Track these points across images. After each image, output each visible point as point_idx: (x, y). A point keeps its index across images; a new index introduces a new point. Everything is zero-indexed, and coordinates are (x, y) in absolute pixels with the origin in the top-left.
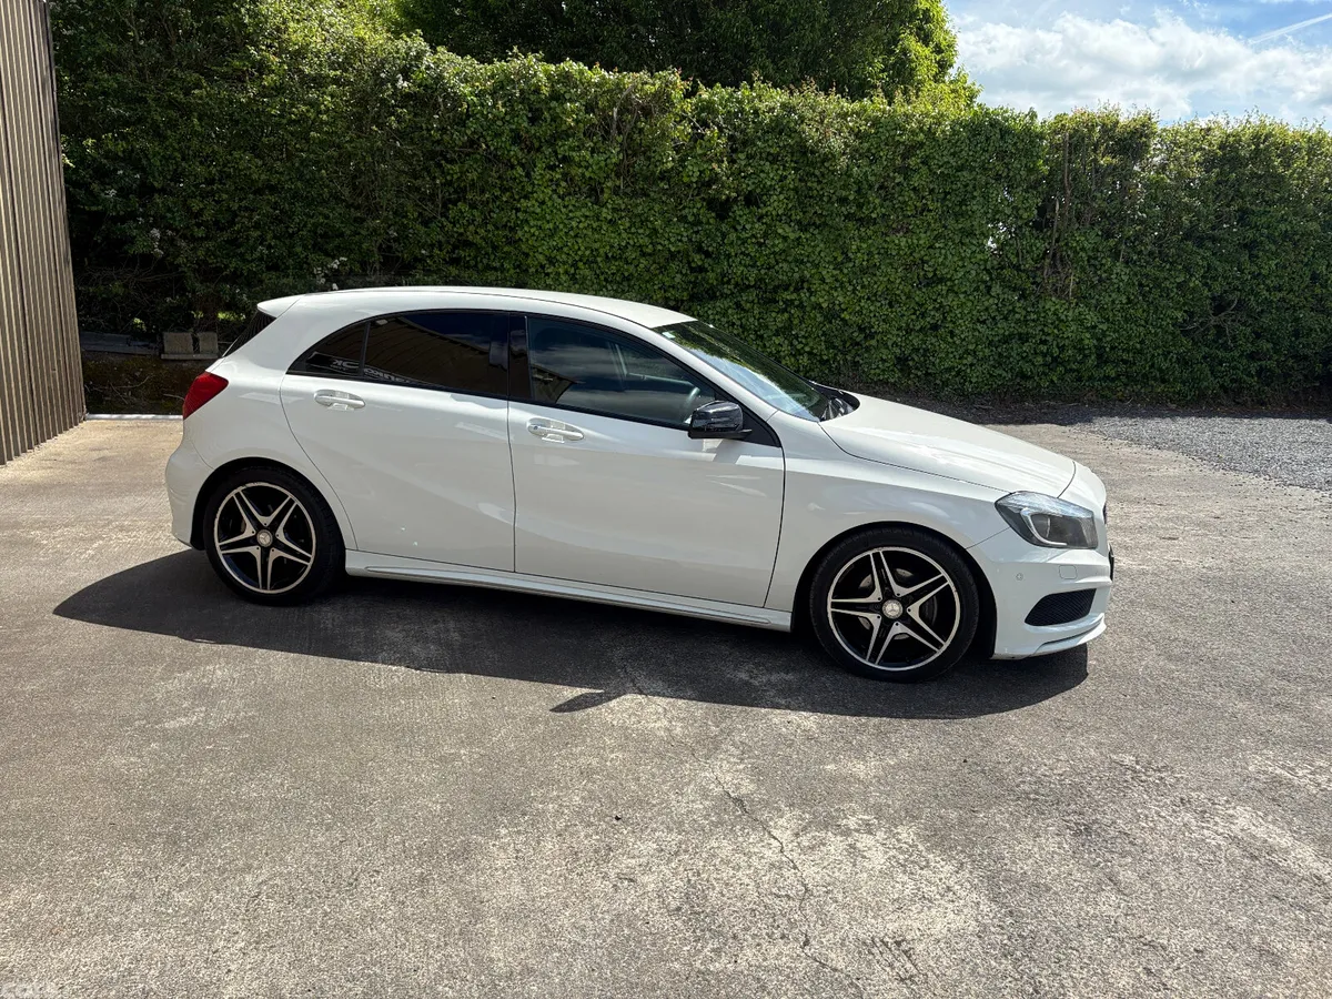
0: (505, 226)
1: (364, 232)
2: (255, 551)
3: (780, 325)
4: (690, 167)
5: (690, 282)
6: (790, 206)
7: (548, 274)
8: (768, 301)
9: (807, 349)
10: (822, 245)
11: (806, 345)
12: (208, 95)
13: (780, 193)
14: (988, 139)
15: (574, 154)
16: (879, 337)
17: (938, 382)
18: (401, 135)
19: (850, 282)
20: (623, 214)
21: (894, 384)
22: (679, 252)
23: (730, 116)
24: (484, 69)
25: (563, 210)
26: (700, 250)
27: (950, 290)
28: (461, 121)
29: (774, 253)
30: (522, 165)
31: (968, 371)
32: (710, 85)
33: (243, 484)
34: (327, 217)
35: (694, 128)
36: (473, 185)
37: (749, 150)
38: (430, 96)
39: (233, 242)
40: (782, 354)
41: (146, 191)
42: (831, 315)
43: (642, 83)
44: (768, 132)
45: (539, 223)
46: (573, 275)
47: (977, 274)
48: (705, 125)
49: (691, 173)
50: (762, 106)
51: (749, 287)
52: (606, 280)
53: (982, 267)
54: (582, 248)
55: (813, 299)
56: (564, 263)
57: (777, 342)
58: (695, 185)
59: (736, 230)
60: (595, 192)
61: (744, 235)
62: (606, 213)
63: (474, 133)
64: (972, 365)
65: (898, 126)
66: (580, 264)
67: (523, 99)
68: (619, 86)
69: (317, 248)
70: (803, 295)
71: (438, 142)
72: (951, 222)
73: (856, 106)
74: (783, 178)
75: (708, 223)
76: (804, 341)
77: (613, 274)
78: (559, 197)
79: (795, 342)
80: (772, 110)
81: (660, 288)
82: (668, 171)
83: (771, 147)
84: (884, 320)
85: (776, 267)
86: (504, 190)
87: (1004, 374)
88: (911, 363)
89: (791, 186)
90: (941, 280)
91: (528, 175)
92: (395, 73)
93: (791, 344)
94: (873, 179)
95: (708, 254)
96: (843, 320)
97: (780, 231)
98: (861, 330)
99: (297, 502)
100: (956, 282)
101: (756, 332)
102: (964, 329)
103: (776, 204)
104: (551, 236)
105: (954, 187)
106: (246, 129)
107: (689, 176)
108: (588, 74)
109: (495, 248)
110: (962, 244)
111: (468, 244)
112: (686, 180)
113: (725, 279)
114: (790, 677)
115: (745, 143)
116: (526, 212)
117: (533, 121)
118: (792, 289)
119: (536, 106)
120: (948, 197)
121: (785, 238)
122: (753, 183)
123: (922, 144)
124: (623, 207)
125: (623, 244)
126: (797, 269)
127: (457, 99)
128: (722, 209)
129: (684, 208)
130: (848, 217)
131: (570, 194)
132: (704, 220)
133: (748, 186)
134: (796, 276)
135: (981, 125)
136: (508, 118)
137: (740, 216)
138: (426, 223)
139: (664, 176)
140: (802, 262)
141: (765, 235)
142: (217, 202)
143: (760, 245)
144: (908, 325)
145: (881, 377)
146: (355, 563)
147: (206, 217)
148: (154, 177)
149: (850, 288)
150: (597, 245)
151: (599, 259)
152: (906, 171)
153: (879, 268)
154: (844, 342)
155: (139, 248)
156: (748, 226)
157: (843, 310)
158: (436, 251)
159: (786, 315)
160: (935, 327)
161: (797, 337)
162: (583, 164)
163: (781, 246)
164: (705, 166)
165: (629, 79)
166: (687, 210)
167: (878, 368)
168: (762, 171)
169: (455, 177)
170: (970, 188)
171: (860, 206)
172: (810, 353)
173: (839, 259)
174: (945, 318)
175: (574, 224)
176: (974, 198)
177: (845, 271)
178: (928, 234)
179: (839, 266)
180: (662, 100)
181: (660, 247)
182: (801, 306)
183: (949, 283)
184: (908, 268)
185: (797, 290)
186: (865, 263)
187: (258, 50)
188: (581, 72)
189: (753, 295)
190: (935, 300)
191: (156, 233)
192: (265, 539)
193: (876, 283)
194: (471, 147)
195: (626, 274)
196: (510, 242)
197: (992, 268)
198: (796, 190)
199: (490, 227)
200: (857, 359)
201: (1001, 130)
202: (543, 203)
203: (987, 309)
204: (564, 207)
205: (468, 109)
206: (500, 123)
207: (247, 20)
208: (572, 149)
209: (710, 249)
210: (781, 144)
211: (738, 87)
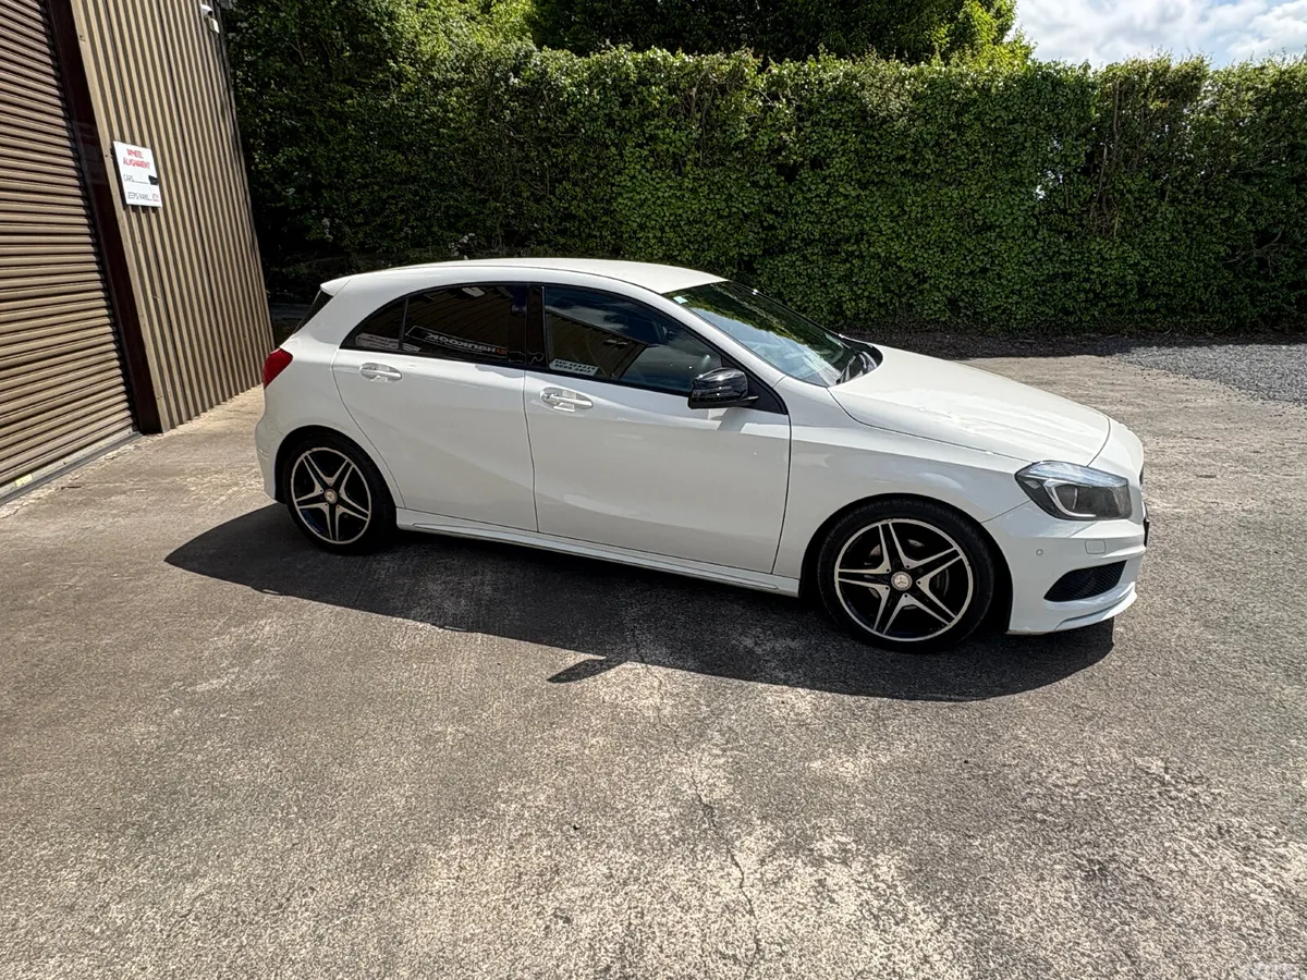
0: (602, 199)
1: (487, 212)
2: (324, 507)
3: (842, 274)
4: (761, 137)
5: (762, 239)
6: (851, 166)
7: (639, 239)
8: (831, 253)
9: (866, 294)
10: (880, 201)
11: (864, 291)
12: (359, 104)
13: (843, 155)
14: (1039, 91)
15: (659, 132)
16: (932, 281)
17: (985, 319)
18: (515, 126)
19: (905, 233)
20: (703, 183)
21: (944, 323)
22: (751, 213)
23: (797, 88)
24: (579, 62)
25: (651, 182)
26: (770, 210)
27: (999, 236)
28: (563, 109)
29: (837, 210)
30: (616, 145)
31: (1014, 309)
32: (780, 61)
33: (310, 449)
34: (456, 200)
35: (765, 101)
36: (575, 165)
37: (815, 118)
38: (538, 90)
39: (384, 226)
40: (844, 299)
41: (316, 188)
42: (887, 263)
43: (717, 63)
44: (831, 100)
45: (631, 195)
46: (661, 237)
47: (1025, 220)
48: (775, 97)
49: (761, 143)
50: (826, 77)
51: (814, 240)
52: (688, 241)
53: (1030, 213)
54: (667, 214)
55: (872, 249)
56: (653, 228)
57: (839, 288)
58: (765, 153)
59: (803, 191)
60: (678, 164)
61: (809, 195)
62: (687, 183)
63: (574, 119)
64: (1017, 303)
65: (953, 86)
66: (667, 229)
67: (615, 86)
68: (698, 68)
69: (451, 227)
70: (862, 246)
71: (546, 129)
72: (1001, 174)
73: (914, 69)
74: (844, 142)
75: (778, 186)
76: (863, 287)
77: (695, 235)
78: (647, 171)
79: (855, 288)
80: (835, 79)
81: (735, 246)
82: (741, 142)
83: (834, 114)
84: (936, 266)
85: (838, 223)
86: (600, 168)
87: (1047, 310)
88: (961, 304)
89: (852, 149)
90: (991, 228)
91: (621, 155)
92: (508, 72)
93: (852, 290)
94: (929, 137)
95: (777, 214)
96: (899, 267)
97: (841, 190)
98: (916, 275)
99: (354, 465)
100: (1004, 228)
101: (820, 280)
102: (1010, 270)
103: (838, 165)
104: (641, 206)
105: (1005, 139)
106: (391, 130)
107: (760, 146)
108: (671, 59)
109: (595, 219)
110: (1012, 193)
111: (574, 217)
112: (757, 149)
113: (793, 235)
114: (793, 644)
115: (810, 112)
116: (619, 186)
117: (624, 105)
118: (853, 241)
119: (625, 91)
120: (999, 149)
121: (846, 197)
122: (818, 148)
123: (975, 101)
124: (702, 176)
125: (703, 209)
126: (856, 224)
127: (560, 90)
128: (789, 173)
129: (756, 174)
130: (905, 173)
131: (656, 168)
132: (774, 184)
133: (813, 150)
134: (856, 229)
135: (1033, 78)
136: (602, 104)
137: (806, 178)
138: (537, 201)
139: (739, 146)
140: (861, 217)
141: (828, 195)
142: (371, 193)
143: (824, 203)
144: (958, 269)
145: (933, 317)
146: (404, 520)
147: (364, 205)
148: (322, 176)
149: (906, 238)
150: (681, 211)
151: (682, 223)
152: (959, 128)
153: (933, 218)
154: (900, 287)
155: (312, 236)
156: (813, 187)
157: (898, 259)
158: (546, 224)
159: (848, 265)
160: (984, 270)
161: (856, 283)
162: (668, 140)
163: (842, 203)
164: (775, 135)
165: (707, 61)
166: (758, 176)
167: (930, 309)
168: (826, 137)
169: (559, 159)
170: (1021, 140)
171: (915, 163)
172: (868, 297)
173: (896, 212)
174: (993, 262)
175: (660, 194)
176: (1024, 148)
177: (901, 223)
178: (979, 184)
179: (894, 219)
180: (736, 77)
181: (734, 210)
182: (861, 257)
183: (997, 230)
184: (960, 218)
185: (857, 242)
186: (919, 215)
187: (396, 62)
188: (665, 58)
189: (817, 248)
190: (984, 246)
191: (326, 221)
192: (331, 496)
193: (929, 233)
194: (572, 132)
195: (706, 235)
196: (607, 212)
197: (1040, 214)
198: (856, 151)
199: (591, 201)
200: (912, 301)
201: (1052, 82)
202: (634, 177)
203: (1033, 252)
204: (653, 179)
205: (568, 98)
206: (595, 109)
207: (386, 36)
208: (657, 128)
209: (779, 209)
210: (843, 110)
211: (805, 60)
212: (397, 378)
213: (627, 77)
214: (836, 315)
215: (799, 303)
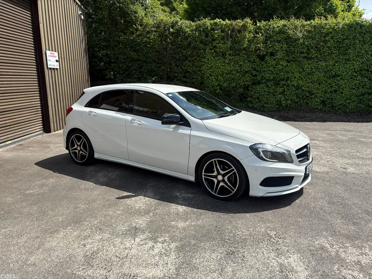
0: (198, 66)
1: (160, 70)
2: (77, 151)
3: (281, 91)
4: (252, 46)
5: (252, 79)
6: (284, 55)
7: (210, 79)
8: (277, 84)
9: (290, 98)
10: (295, 67)
11: (289, 97)
12: (124, 38)
13: (281, 52)
14: (355, 29)
15: (217, 45)
16: (315, 95)
17: (336, 108)
18: (171, 43)
19: (304, 78)
20: (232, 61)
21: (321, 109)
22: (248, 71)
23: (266, 31)
24: (193, 24)
25: (214, 61)
26: (255, 70)
27: (341, 79)
28: (186, 38)
29: (279, 70)
30: (203, 49)
31: (348, 105)
32: (260, 21)
33: (74, 134)
34: (151, 66)
35: (254, 34)
36: (190, 56)
37: (271, 40)
38: (179, 32)
39: (129, 74)
40: (282, 100)
41: (110, 63)
42: (298, 88)
43: (239, 23)
44: (277, 34)
45: (207, 65)
46: (217, 79)
47: (352, 73)
48: (257, 33)
49: (252, 48)
50: (276, 26)
51: (271, 80)
52: (226, 80)
53: (353, 71)
54: (219, 71)
55: (292, 83)
56: (214, 76)
57: (280, 96)
58: (254, 51)
59: (266, 63)
60: (224, 55)
61: (269, 65)
62: (227, 61)
63: (190, 41)
64: (349, 103)
65: (322, 27)
66: (219, 76)
67: (204, 31)
68: (231, 25)
69: (150, 75)
70: (288, 82)
71: (181, 45)
72: (341, 57)
73: (308, 22)
74: (282, 47)
75: (257, 62)
76: (289, 96)
77: (229, 78)
78: (213, 57)
79: (286, 96)
80: (278, 27)
81: (243, 82)
82: (245, 48)
83: (278, 38)
84: (317, 89)
85: (280, 74)
86: (198, 56)
87: (362, 106)
88: (326, 103)
89: (285, 49)
90: (338, 76)
91: (205, 52)
92: (170, 27)
93: (285, 97)
94: (313, 45)
95: (258, 71)
96: (302, 89)
97: (281, 63)
98: (309, 92)
99: (85, 139)
100: (343, 76)
101: (273, 93)
102: (346, 91)
103: (279, 55)
104: (211, 69)
105: (343, 45)
106: (134, 46)
107: (252, 49)
108: (222, 22)
109: (195, 72)
110: (346, 64)
111: (188, 72)
112: (251, 50)
113: (263, 78)
115: (270, 38)
116: (204, 62)
117: (207, 37)
118: (285, 80)
119: (206, 32)
120: (341, 49)
121: (283, 65)
122: (272, 49)
123: (331, 32)
124: (232, 59)
125: (232, 69)
126: (286, 74)
127: (185, 33)
128: (262, 58)
129: (250, 58)
130: (304, 57)
131: (217, 56)
133: (270, 50)
134: (286, 76)
135: (353, 24)
136: (199, 36)
137: (268, 59)
138: (177, 67)
139: (244, 49)
140: (289, 72)
141: (276, 65)
142: (126, 64)
143: (275, 67)
144: (325, 90)
145: (316, 107)
146: (96, 156)
147: (123, 68)
148: (112, 59)
149: (305, 79)
150: (224, 70)
151: (224, 74)
152: (325, 42)
153: (315, 73)
154: (303, 96)
155: (107, 77)
156: (270, 62)
157: (302, 86)
158: (180, 74)
159: (283, 88)
160: (335, 91)
161: (286, 95)
162: (220, 47)
163: (281, 68)
164: (257, 45)
165: (234, 23)
166: (251, 59)
167: (315, 104)
168: (275, 46)
169: (185, 54)
170: (348, 45)
171: (308, 54)
172: (291, 100)
173: (301, 71)
174: (339, 88)
175: (217, 65)
176: (350, 48)
177: (303, 74)
178: (333, 61)
179: (300, 73)
180: (244, 27)
181: (242, 70)
182: (288, 85)
183: (340, 77)
184: (326, 72)
185: (287, 81)
186: (310, 72)
187: (136, 25)
188: (220, 22)
189: (272, 82)
190: (336, 82)
191: (112, 73)
192: (79, 148)
193: (314, 78)
194: (189, 45)
195: (232, 78)
196: (200, 71)
197: (358, 71)
198: (286, 50)
199: (194, 67)
200: (308, 101)
201: (360, 25)
202: (209, 59)
203: (355, 84)
204: (215, 60)
205: (188, 35)
206: (197, 38)
207: (133, 18)
208: (217, 44)
209: (258, 69)
210: (281, 37)
211: (269, 21)
212: (96, 115)
213: (207, 28)
214: (279, 105)
215: (265, 101)
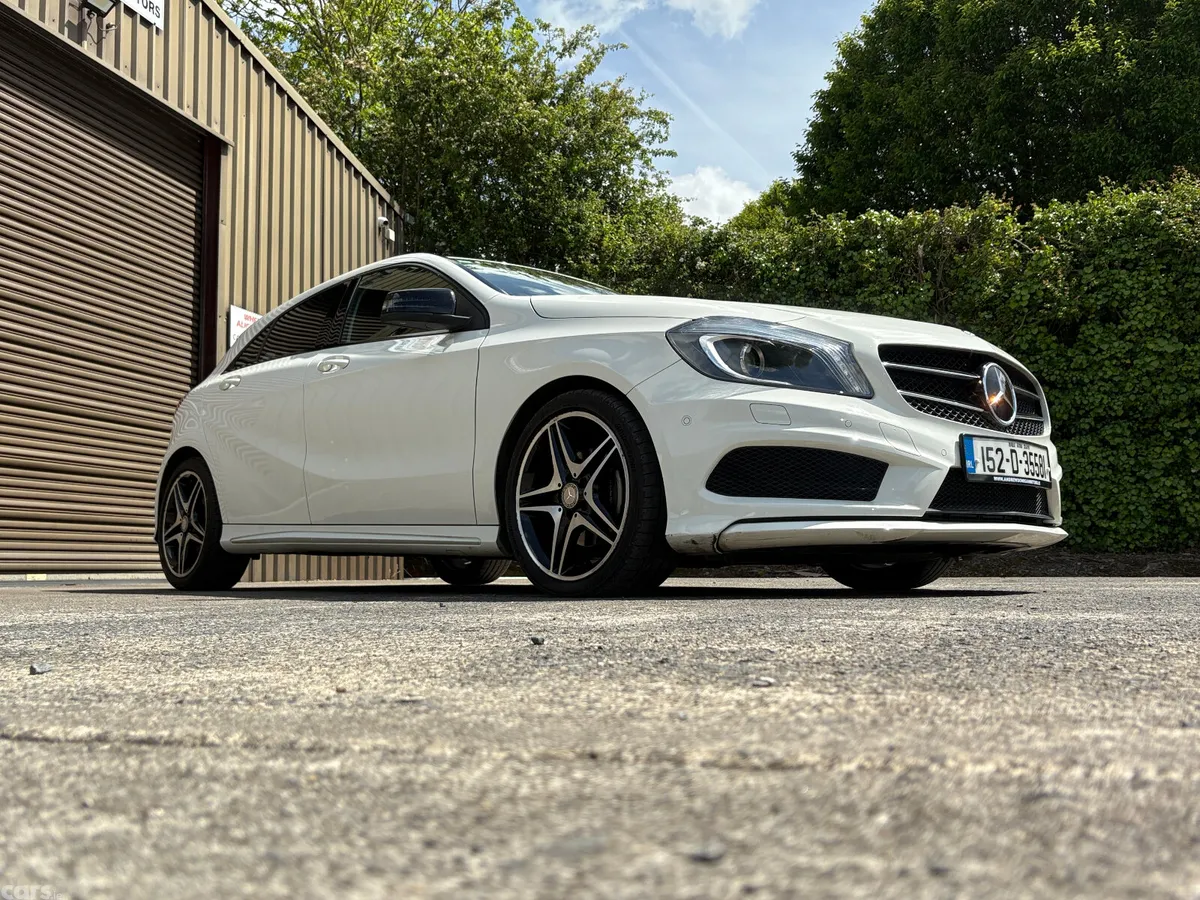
3: (1169, 462)
4: (1018, 292)
6: (1162, 315)
8: (1148, 433)
13: (1147, 302)
15: (874, 299)
24: (782, 237)
28: (756, 288)
29: (1148, 374)
32: (1044, 205)
33: (178, 475)
37: (1096, 261)
40: (1178, 499)
44: (1121, 237)
48: (1036, 244)
49: (1018, 298)
50: (1111, 212)
51: (1117, 417)
57: (1168, 483)
59: (1087, 352)
61: (1099, 358)
67: (820, 255)
68: (927, 225)
74: (1148, 286)
75: (1048, 349)
79: (1197, 483)
80: (1124, 212)
82: (991, 299)
83: (1127, 252)
85: (1154, 391)
89: (1164, 293)
92: (694, 255)
97: (1151, 347)
103: (1140, 316)
107: (1017, 301)
108: (892, 219)
112: (1013, 306)
113: (1081, 412)
115: (1091, 255)
117: (829, 274)
118: (1182, 415)
119: (831, 259)
121: (1161, 355)
122: (1106, 296)
126: (1184, 390)
127: (752, 268)
128: (1067, 332)
132: (1043, 347)
133: (1098, 300)
136: (803, 276)
137: (1092, 336)
141: (1131, 354)
143: (1127, 367)
146: (225, 537)
156: (1105, 347)
159: (1178, 449)
163: (1156, 364)
164: (1036, 287)
166: (1018, 339)
168: (1117, 281)
185: (1192, 416)
188: (883, 219)
189: (1122, 428)
192: (185, 525)
205: (762, 275)
206: (794, 282)
208: (873, 294)
209: (1053, 378)
210: (1141, 247)
211: (1084, 200)
212: (238, 384)
213: (834, 246)
214: (1173, 524)
215: (1101, 507)
